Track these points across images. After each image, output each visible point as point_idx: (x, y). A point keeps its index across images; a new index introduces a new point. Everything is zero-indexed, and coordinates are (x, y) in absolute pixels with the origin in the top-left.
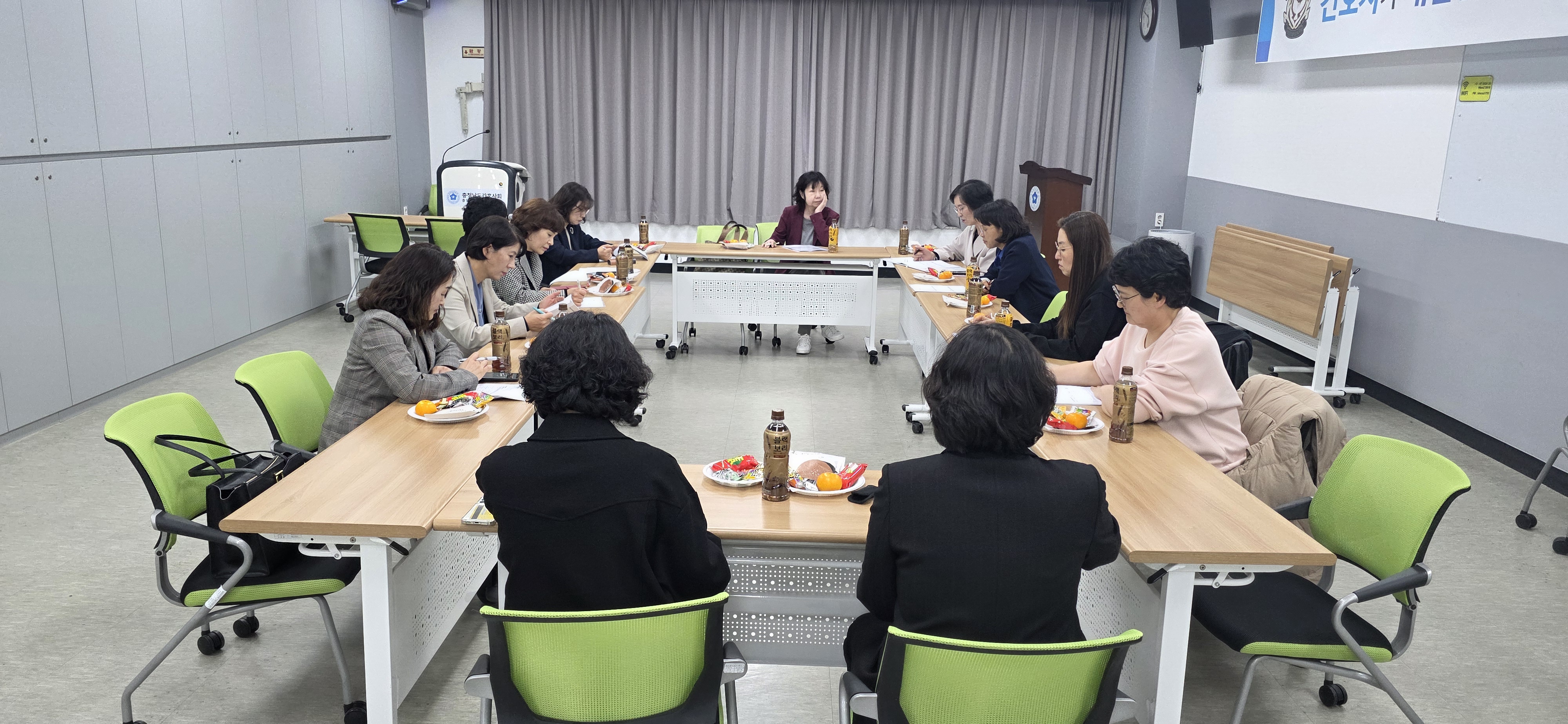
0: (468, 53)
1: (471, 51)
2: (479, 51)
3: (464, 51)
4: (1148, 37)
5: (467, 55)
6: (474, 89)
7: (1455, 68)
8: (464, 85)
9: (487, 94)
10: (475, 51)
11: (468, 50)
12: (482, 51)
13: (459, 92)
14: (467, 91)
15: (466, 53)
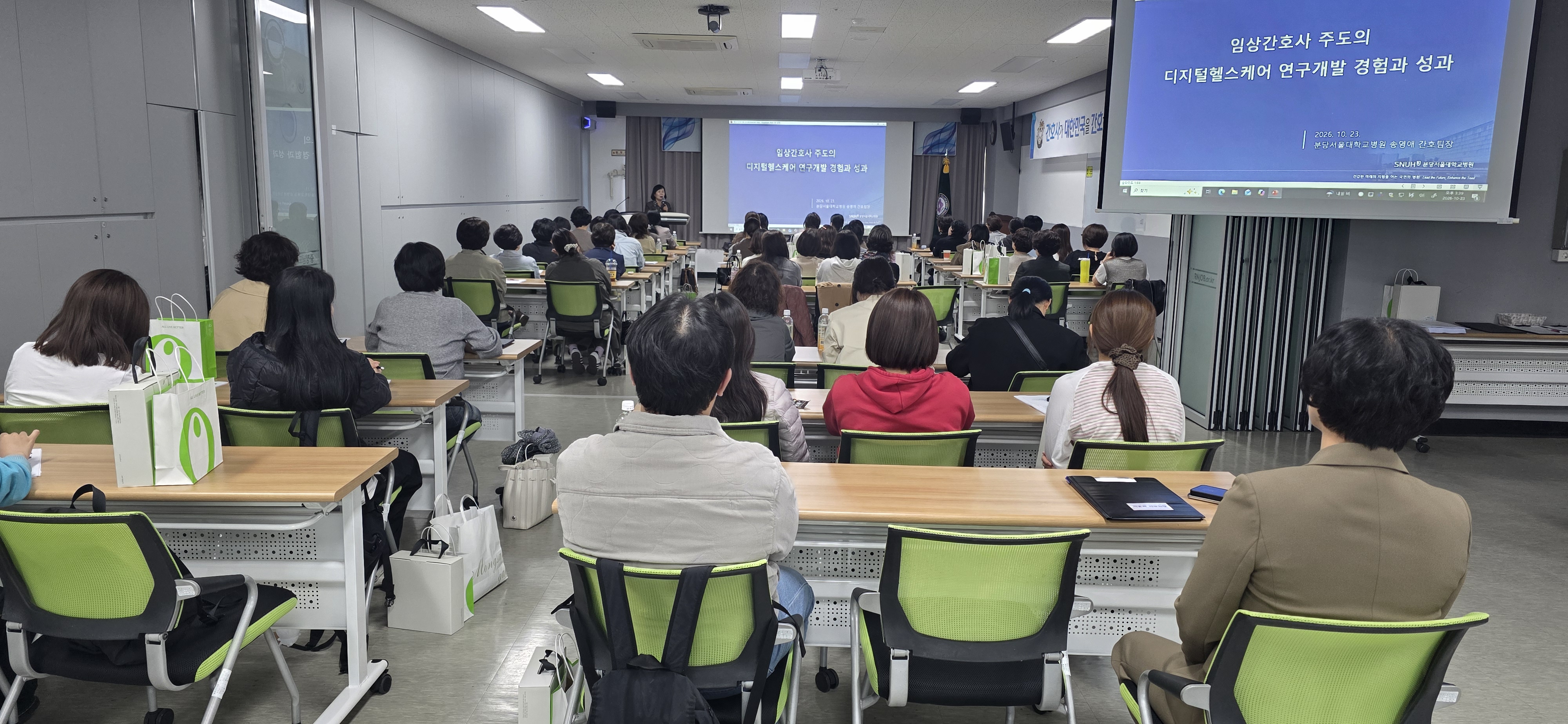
0: (615, 153)
1: (617, 152)
2: (621, 152)
3: (613, 153)
4: (994, 143)
5: (615, 154)
6: (620, 172)
7: (1084, 163)
8: (613, 170)
10: (619, 152)
11: (615, 151)
12: (624, 152)
14: (615, 173)
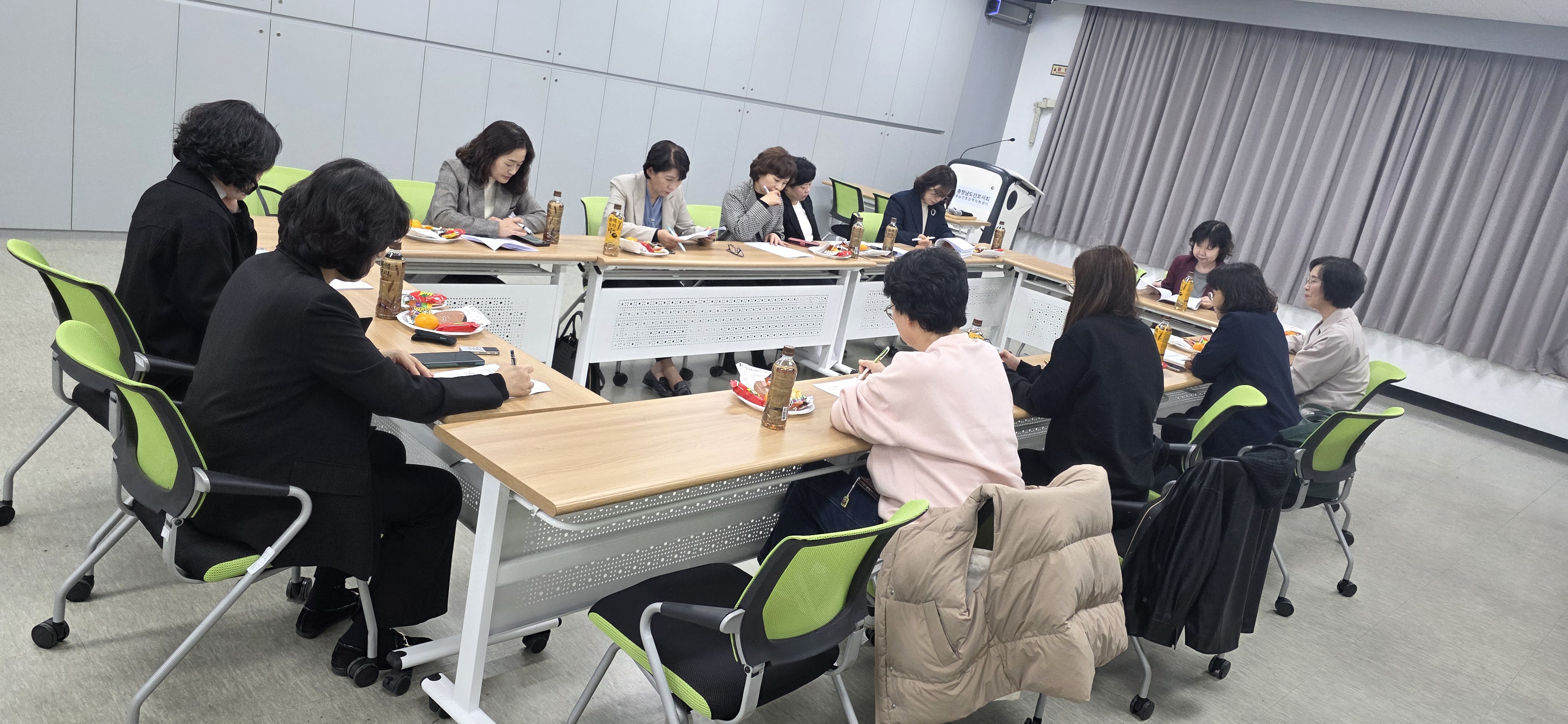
1: (1059, 69)
2: (1063, 70)
3: (1054, 69)
5: (1055, 73)
6: (1048, 106)
8: (1041, 100)
9: (1056, 111)
11: (1057, 68)
12: (1065, 70)
13: (1037, 105)
14: (1042, 107)
15: (1055, 70)
